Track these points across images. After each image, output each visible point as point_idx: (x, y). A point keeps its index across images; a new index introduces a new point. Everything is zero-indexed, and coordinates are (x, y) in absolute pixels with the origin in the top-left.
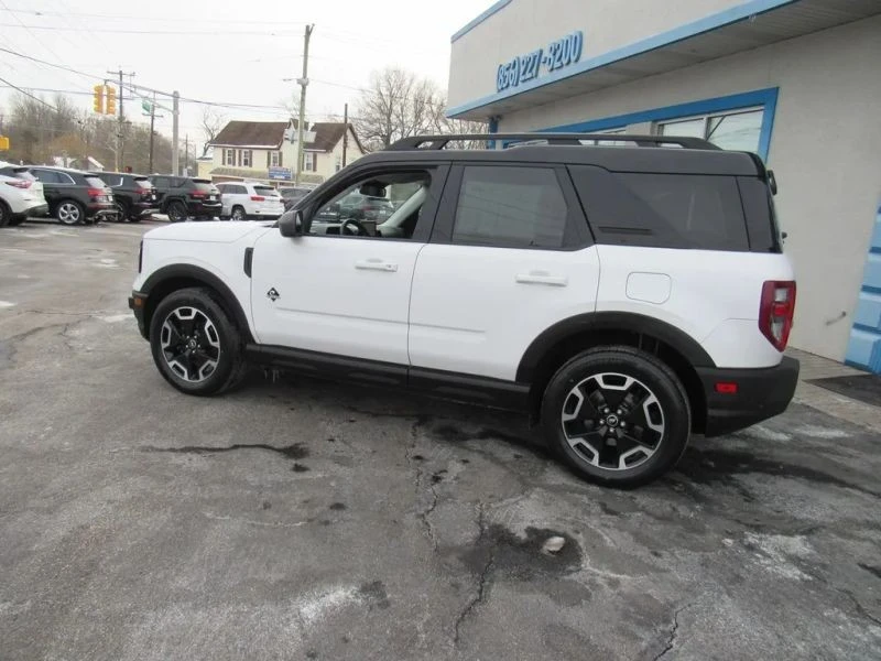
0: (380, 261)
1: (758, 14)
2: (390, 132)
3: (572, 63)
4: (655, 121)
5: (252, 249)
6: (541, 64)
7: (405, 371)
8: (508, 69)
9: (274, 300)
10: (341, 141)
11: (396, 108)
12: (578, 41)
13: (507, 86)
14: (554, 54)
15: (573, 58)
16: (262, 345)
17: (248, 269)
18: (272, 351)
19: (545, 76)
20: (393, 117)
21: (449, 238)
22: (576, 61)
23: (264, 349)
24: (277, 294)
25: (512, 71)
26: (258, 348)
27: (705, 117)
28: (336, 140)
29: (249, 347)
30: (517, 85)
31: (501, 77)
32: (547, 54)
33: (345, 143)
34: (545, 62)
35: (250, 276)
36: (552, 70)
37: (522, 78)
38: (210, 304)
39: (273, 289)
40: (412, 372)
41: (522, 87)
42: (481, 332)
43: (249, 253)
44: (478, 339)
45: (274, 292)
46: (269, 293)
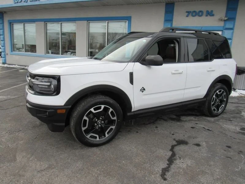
5: (133, 72)
7: (181, 104)
9: (143, 92)
13: (20, 2)
16: (134, 112)
17: (132, 82)
18: (138, 112)
24: (144, 89)
29: (129, 114)
30: (26, 2)
35: (132, 84)
38: (111, 101)
39: (143, 88)
40: (183, 104)
41: (29, 3)
42: (200, 87)
43: (131, 74)
44: (200, 88)
45: (143, 89)
46: (141, 90)
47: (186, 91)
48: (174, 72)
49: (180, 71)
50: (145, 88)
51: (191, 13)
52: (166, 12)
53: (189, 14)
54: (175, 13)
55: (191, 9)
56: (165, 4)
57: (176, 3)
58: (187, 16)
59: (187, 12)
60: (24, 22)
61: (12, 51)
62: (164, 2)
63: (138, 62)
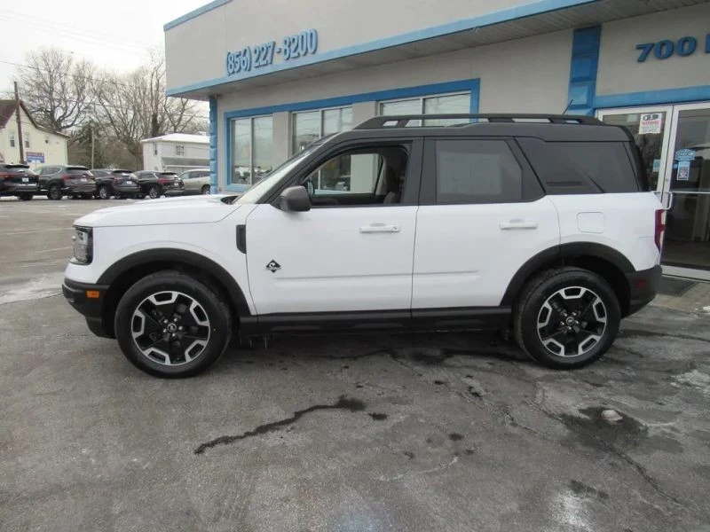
0: (382, 225)
1: (481, 27)
2: (54, 108)
3: (309, 54)
4: (377, 101)
5: (245, 225)
6: (275, 54)
7: (408, 315)
8: (237, 56)
9: (274, 271)
10: (14, 117)
11: (58, 86)
12: (313, 36)
13: (239, 71)
14: (289, 46)
15: (310, 51)
16: (257, 316)
17: (242, 245)
18: (272, 319)
19: (280, 63)
20: (54, 95)
21: (433, 200)
22: (314, 52)
23: (261, 319)
24: (277, 265)
25: (242, 58)
26: (255, 320)
27: (421, 98)
28: (8, 115)
29: (243, 320)
30: (249, 70)
31: (231, 62)
32: (280, 45)
33: (18, 118)
34: (279, 52)
35: (245, 252)
36: (288, 59)
37: (254, 64)
39: (273, 261)
40: (415, 314)
41: (255, 72)
42: (475, 272)
43: (241, 231)
44: (473, 277)
45: (274, 264)
46: (268, 266)
47: (418, 280)
48: (367, 228)
49: (389, 227)
50: (279, 263)
51: (653, 49)
52: (576, 56)
53: (648, 53)
54: (602, 57)
55: (655, 37)
56: (571, 31)
57: (605, 26)
58: (642, 60)
59: (639, 48)
60: (253, 114)
61: (228, 183)
62: (567, 28)
63: (270, 203)
